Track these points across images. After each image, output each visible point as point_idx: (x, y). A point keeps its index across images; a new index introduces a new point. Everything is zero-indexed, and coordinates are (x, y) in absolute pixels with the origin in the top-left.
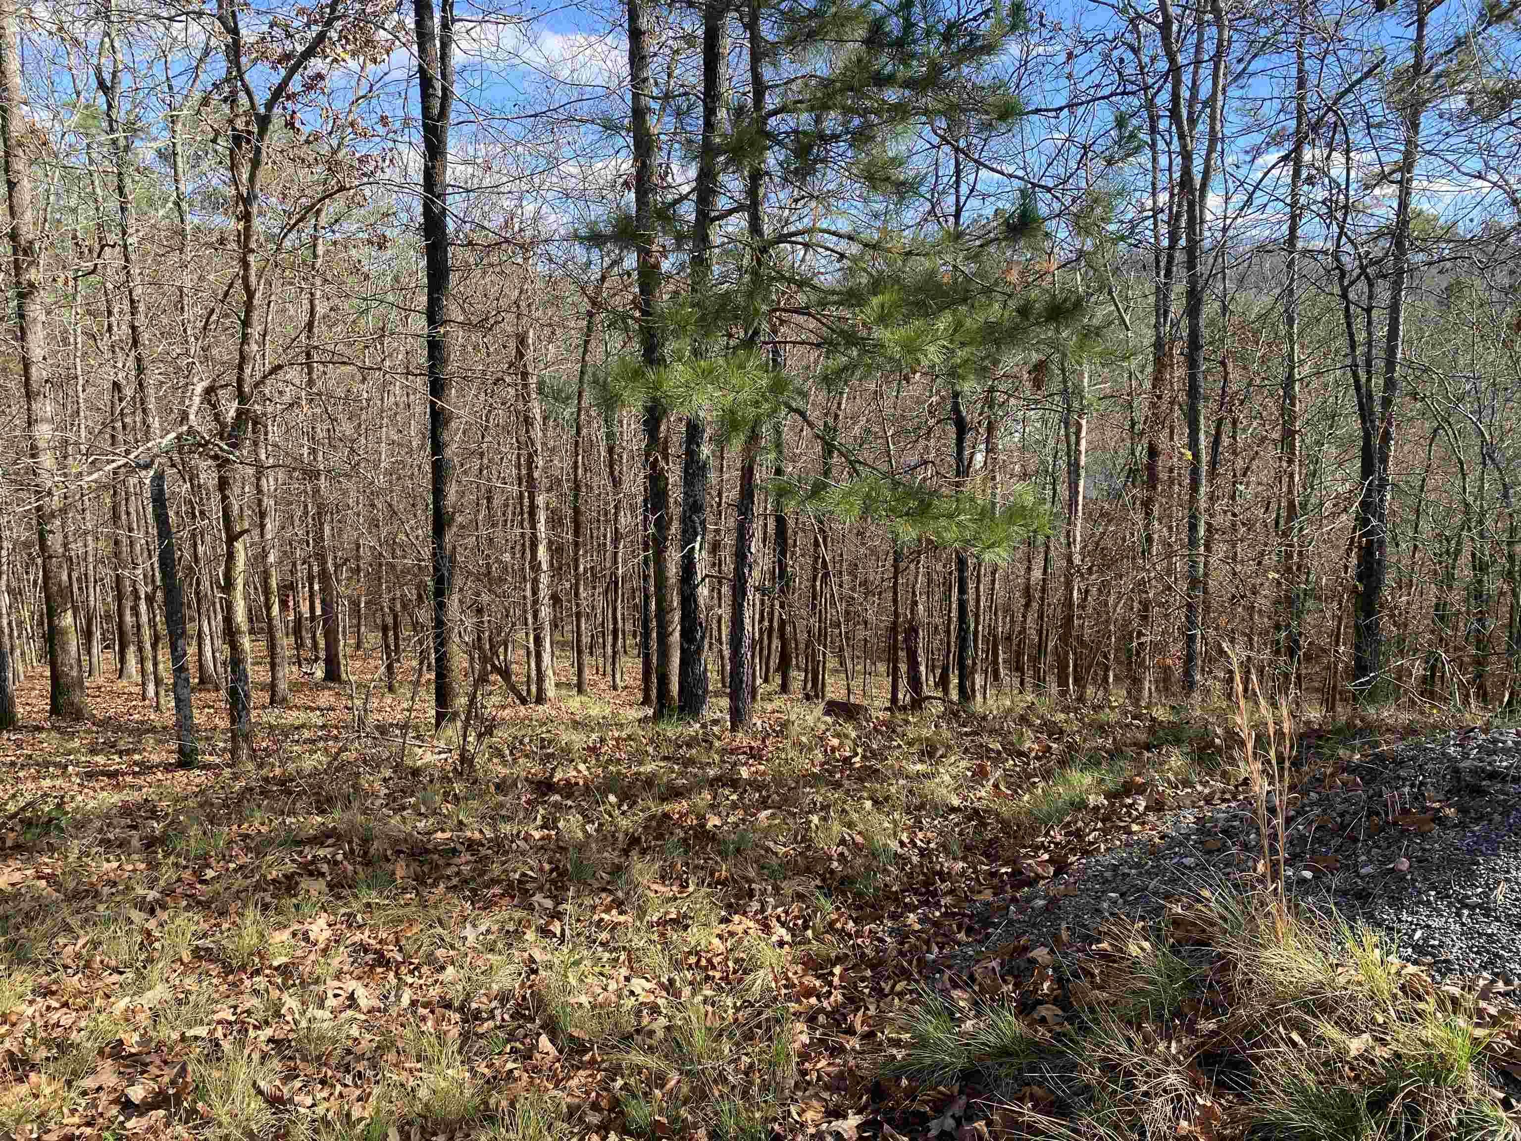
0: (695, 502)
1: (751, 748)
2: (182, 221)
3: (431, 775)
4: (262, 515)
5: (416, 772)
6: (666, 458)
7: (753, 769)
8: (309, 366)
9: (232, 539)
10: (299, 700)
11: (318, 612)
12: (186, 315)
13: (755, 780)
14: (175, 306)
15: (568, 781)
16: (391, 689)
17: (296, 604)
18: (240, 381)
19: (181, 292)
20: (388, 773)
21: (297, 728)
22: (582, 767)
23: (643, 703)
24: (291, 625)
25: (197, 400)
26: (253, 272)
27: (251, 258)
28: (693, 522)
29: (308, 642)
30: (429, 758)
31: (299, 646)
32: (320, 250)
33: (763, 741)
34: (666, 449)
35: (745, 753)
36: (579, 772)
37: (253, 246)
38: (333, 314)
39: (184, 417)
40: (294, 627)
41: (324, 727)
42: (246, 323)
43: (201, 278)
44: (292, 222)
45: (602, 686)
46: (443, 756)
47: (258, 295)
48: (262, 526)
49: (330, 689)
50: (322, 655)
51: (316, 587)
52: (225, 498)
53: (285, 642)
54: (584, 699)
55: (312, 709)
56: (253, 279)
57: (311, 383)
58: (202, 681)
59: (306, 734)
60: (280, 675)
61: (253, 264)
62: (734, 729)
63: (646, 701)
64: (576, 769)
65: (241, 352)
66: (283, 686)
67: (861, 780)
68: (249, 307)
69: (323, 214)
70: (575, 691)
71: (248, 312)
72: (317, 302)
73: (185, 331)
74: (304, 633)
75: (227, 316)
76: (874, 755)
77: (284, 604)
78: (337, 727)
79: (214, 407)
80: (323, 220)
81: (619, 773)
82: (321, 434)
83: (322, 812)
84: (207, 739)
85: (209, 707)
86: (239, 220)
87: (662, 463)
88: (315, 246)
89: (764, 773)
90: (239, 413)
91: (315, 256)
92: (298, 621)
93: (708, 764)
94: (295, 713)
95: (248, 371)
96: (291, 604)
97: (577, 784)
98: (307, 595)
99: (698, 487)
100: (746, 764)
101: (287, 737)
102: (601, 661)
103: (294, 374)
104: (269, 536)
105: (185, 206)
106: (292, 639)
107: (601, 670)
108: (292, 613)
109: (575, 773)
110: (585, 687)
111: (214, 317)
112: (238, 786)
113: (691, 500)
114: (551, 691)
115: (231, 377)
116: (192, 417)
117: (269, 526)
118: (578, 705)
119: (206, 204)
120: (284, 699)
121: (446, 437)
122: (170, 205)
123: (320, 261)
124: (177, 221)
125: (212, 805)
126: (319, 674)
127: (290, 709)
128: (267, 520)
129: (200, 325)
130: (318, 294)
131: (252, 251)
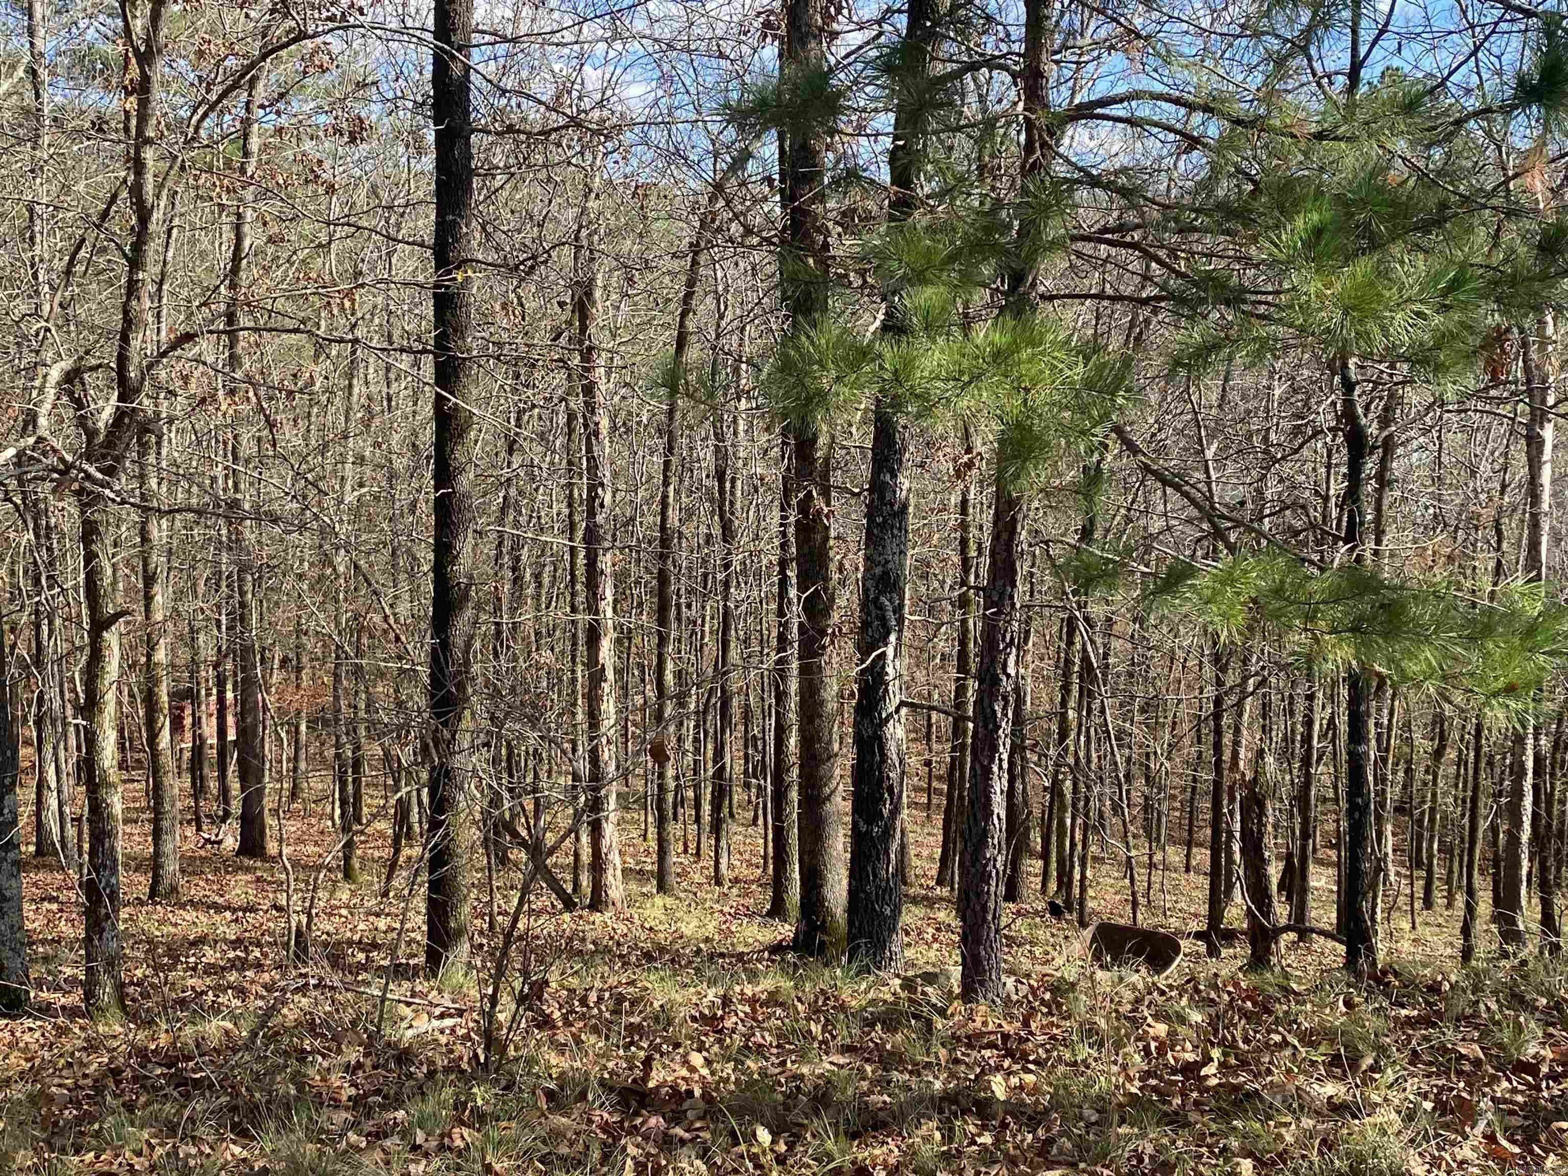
0: (886, 573)
1: (1006, 1037)
2: (38, 96)
3: (431, 1062)
4: (149, 580)
5: (404, 1056)
6: (825, 493)
7: (1014, 1081)
8: (232, 335)
9: (99, 625)
10: (198, 889)
11: (232, 736)
12: (37, 248)
13: (1022, 1103)
14: (22, 234)
15: (674, 1087)
16: (348, 875)
17: (197, 723)
18: (122, 360)
19: (31, 211)
20: (353, 1055)
21: (194, 944)
22: (697, 1059)
23: (771, 914)
24: (187, 755)
25: (51, 393)
26: (149, 178)
27: (149, 154)
28: (881, 608)
29: (213, 785)
30: (423, 1024)
31: (198, 789)
32: (255, 143)
33: (1026, 1024)
34: (825, 476)
35: (992, 1045)
36: (692, 1069)
37: (150, 133)
38: (270, 249)
39: (31, 419)
40: (192, 760)
41: (237, 943)
42: (135, 262)
43: (66, 189)
44: (213, 97)
45: (697, 878)
46: (448, 1022)
47: (157, 216)
48: (148, 599)
49: (248, 870)
50: (236, 807)
51: (230, 695)
52: (90, 557)
53: (177, 784)
54: (669, 901)
55: (218, 908)
56: (149, 188)
57: (234, 360)
58: (39, 853)
59: (210, 955)
60: (168, 848)
61: (150, 163)
62: (968, 993)
63: (777, 910)
64: (686, 1062)
65: (126, 312)
66: (171, 866)
67: (1224, 1115)
68: (141, 235)
69: (260, 86)
70: (651, 887)
71: (138, 247)
72: (246, 228)
73: (35, 276)
74: (206, 770)
75: (104, 250)
76: (1244, 1064)
77: (177, 726)
78: (259, 945)
79: (79, 404)
80: (261, 92)
81: (763, 1072)
82: (247, 448)
83: (242, 1134)
84: (46, 959)
85: (52, 899)
86: (128, 94)
87: (819, 503)
88: (246, 137)
89: (1035, 1090)
90: (120, 416)
91: (246, 154)
92: (198, 749)
93: (928, 1065)
94: (190, 915)
95: (136, 343)
96: (188, 721)
97: (690, 1093)
98: (213, 708)
99: (891, 546)
100: (998, 1068)
101: (177, 961)
102: (692, 828)
103: (206, 347)
104: (159, 616)
105: (43, 74)
106: (187, 781)
107: (692, 846)
108: (188, 735)
109: (684, 1072)
110: (672, 880)
111: (82, 253)
112: (96, 1063)
113: (878, 570)
114: (616, 887)
115: (108, 354)
116: (42, 421)
117: (159, 599)
118: (659, 913)
119: (76, 71)
120: (174, 889)
121: (459, 455)
122: (20, 72)
123: (253, 160)
124: (29, 95)
125: (51, 1099)
126: (231, 843)
127: (183, 906)
128: (157, 589)
129: (60, 265)
130: (249, 215)
131: (149, 141)
